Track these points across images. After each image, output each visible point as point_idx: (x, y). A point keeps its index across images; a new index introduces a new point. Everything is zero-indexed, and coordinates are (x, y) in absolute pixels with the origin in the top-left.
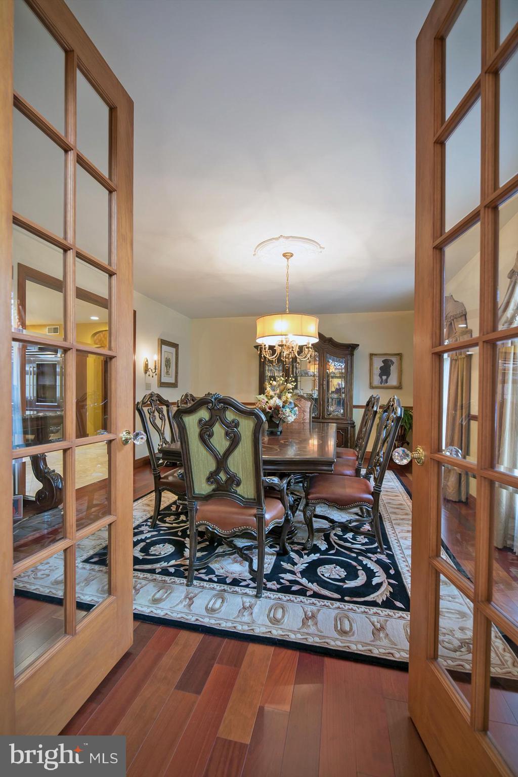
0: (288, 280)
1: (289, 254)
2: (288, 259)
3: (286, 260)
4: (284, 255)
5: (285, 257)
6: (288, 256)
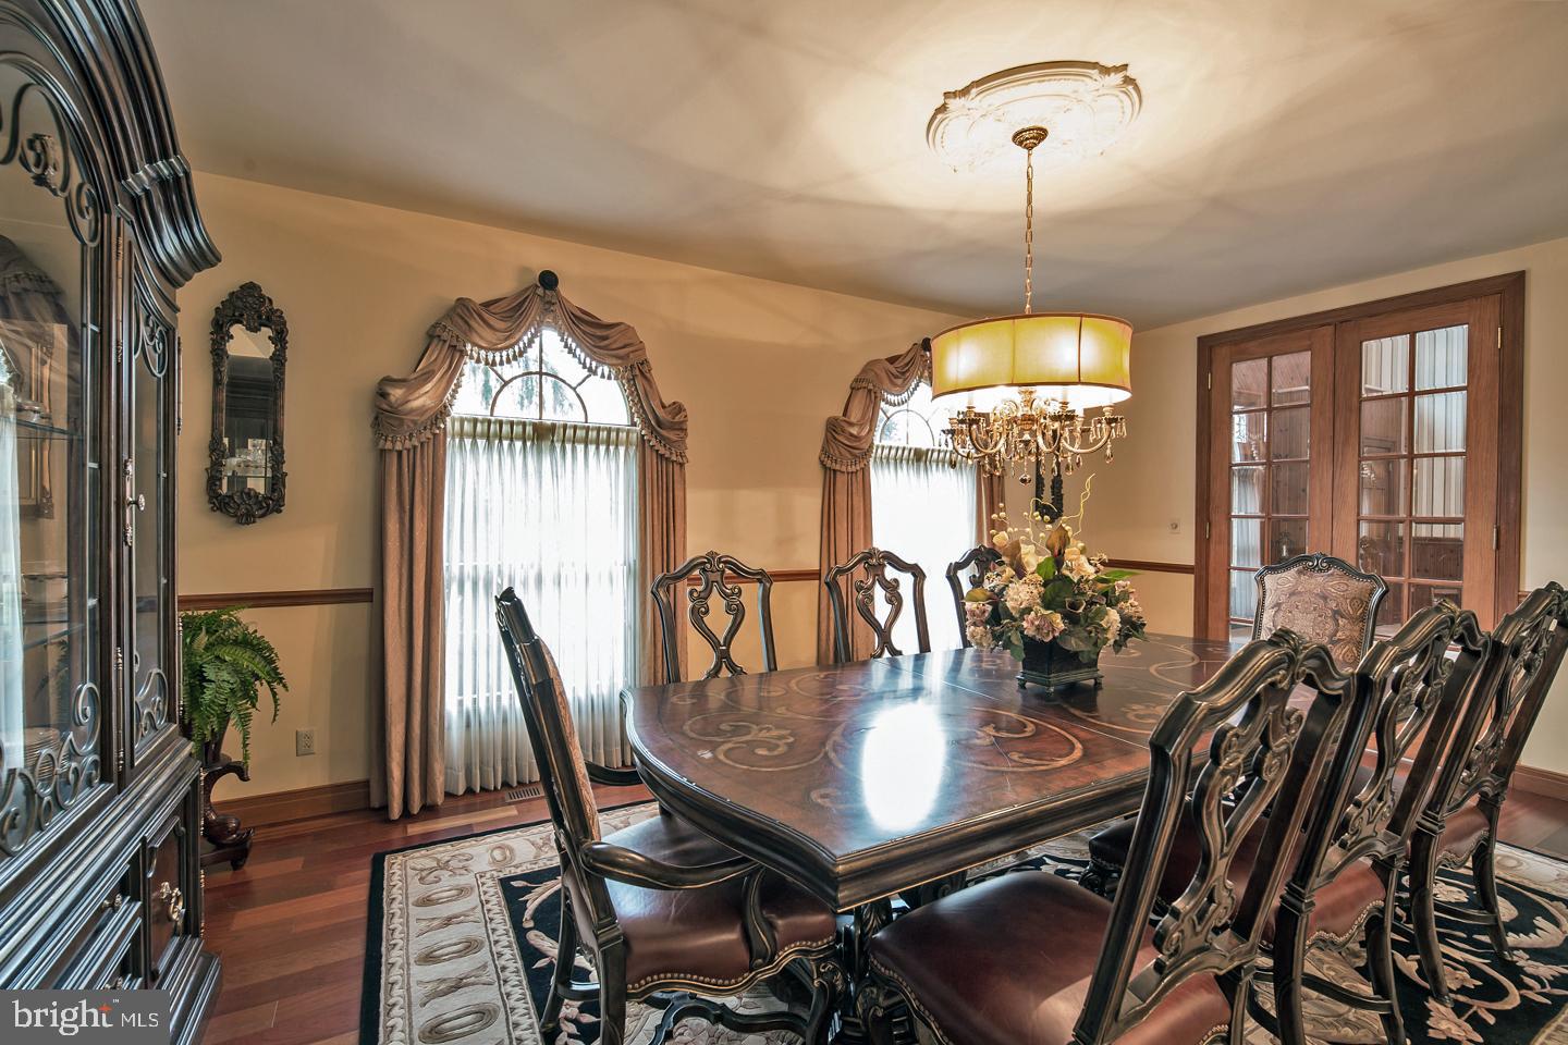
2: (1030, 148)
3: (1026, 151)
5: (1020, 144)
6: (1031, 138)
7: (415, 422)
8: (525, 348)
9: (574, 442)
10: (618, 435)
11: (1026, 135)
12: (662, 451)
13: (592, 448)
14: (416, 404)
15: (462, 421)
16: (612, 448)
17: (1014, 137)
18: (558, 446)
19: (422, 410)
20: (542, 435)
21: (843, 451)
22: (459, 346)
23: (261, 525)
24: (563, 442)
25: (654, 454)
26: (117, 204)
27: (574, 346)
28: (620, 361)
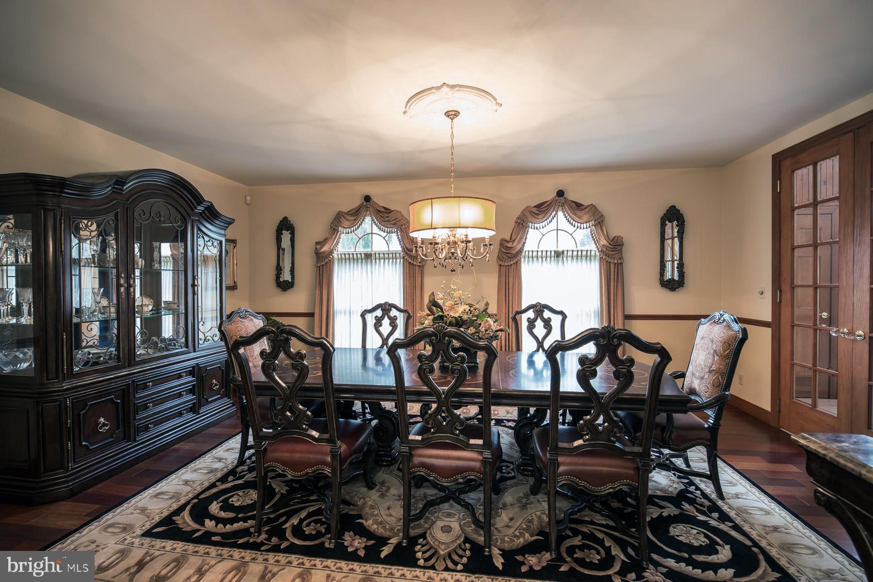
0: (452, 154)
1: (453, 113)
2: (452, 119)
3: (450, 120)
4: (448, 114)
5: (448, 116)
6: (452, 115)
7: (323, 256)
8: (360, 225)
9: (380, 259)
10: (396, 255)
11: (451, 113)
12: (410, 261)
13: (387, 261)
14: (323, 250)
15: (341, 255)
16: (394, 260)
17: (445, 114)
18: (374, 261)
19: (325, 252)
20: (368, 256)
21: (503, 255)
22: (336, 228)
23: (289, 291)
24: (375, 259)
25: (408, 262)
26: (190, 217)
27: (377, 222)
28: (393, 226)
